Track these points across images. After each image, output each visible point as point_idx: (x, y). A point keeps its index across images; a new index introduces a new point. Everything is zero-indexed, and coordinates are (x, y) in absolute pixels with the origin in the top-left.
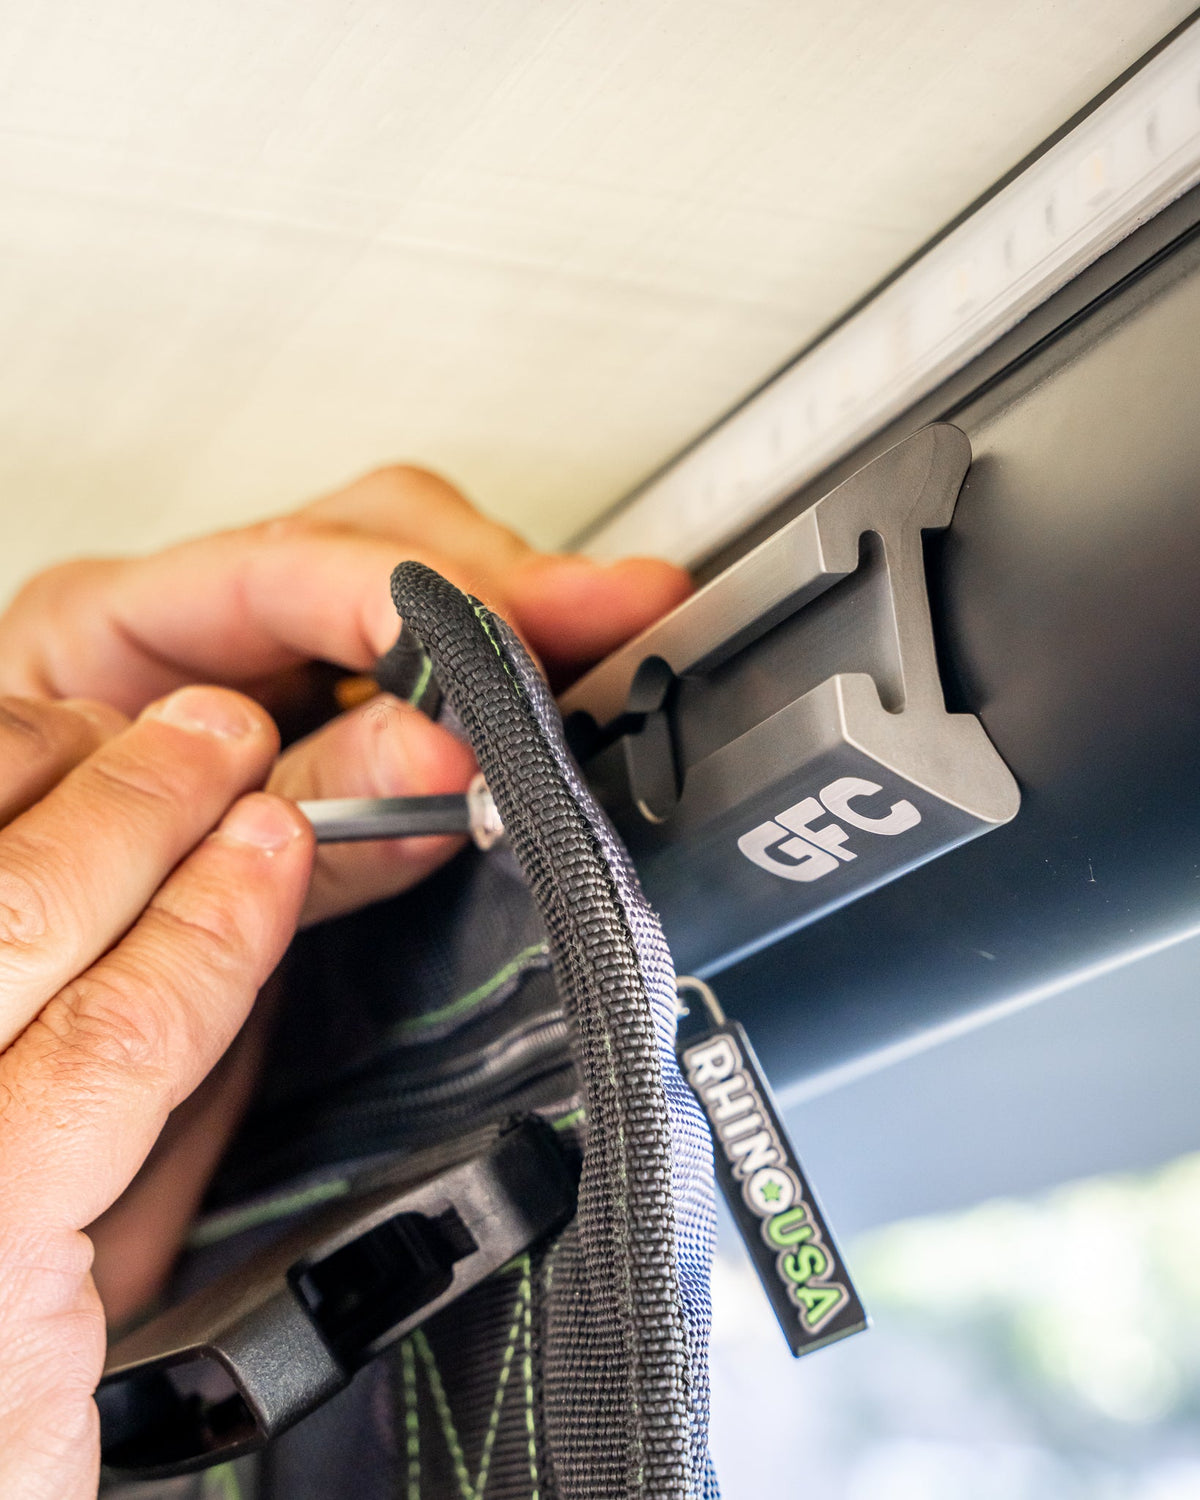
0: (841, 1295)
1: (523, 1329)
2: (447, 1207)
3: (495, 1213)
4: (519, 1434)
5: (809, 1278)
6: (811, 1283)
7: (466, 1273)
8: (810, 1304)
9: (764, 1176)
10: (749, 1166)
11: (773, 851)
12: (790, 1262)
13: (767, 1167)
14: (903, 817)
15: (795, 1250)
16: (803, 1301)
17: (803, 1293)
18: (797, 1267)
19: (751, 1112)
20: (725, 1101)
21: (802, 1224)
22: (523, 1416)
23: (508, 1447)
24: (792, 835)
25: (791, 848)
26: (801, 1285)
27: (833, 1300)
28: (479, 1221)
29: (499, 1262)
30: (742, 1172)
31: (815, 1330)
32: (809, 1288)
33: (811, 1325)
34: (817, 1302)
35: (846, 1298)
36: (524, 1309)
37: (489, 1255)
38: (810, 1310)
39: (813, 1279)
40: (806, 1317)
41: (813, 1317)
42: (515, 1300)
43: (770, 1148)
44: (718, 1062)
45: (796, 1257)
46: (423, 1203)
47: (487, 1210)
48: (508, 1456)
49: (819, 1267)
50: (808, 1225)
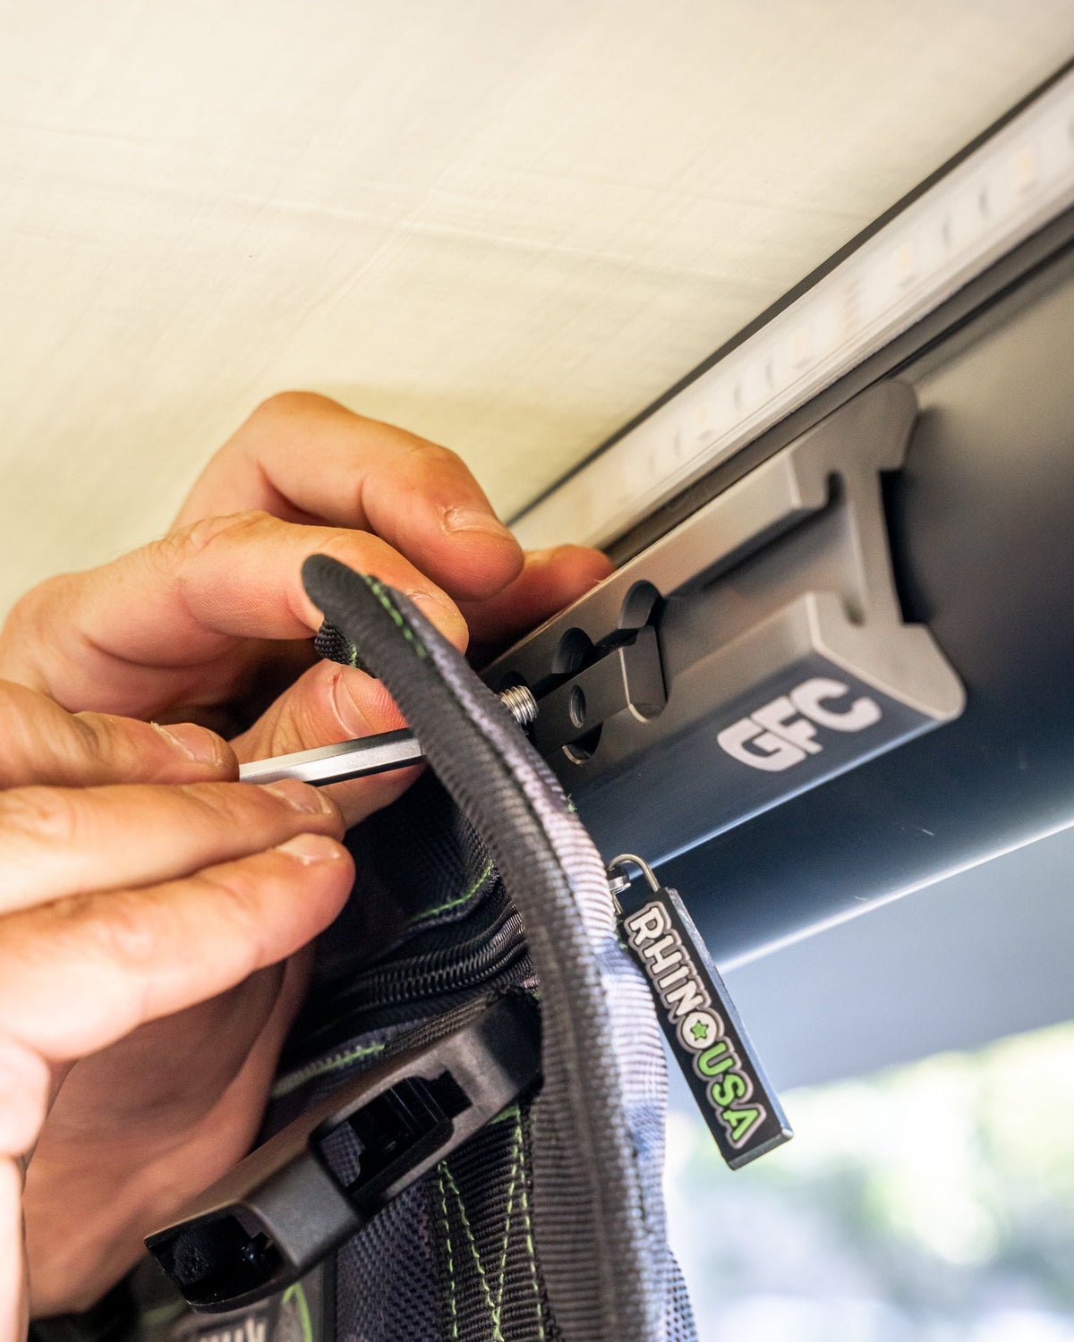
0: (759, 1114)
1: (519, 1167)
2: (442, 1071)
3: (482, 1073)
4: (523, 1255)
5: (732, 1101)
6: (734, 1106)
7: (463, 1126)
8: (734, 1123)
9: (694, 1018)
10: (680, 1012)
11: (749, 745)
12: (717, 1089)
13: (695, 1010)
14: (864, 714)
15: (720, 1078)
16: (728, 1121)
17: (728, 1115)
18: (723, 1094)
19: (681, 964)
20: (659, 957)
21: (725, 1056)
22: (525, 1241)
23: (517, 1266)
24: (765, 731)
25: (764, 743)
26: (727, 1108)
27: (753, 1118)
28: (471, 1080)
29: (490, 1115)
30: (676, 1017)
31: (740, 1145)
32: (733, 1111)
33: (736, 1141)
34: (740, 1121)
35: (764, 1115)
36: (519, 1151)
37: (480, 1108)
38: (734, 1129)
39: (737, 1100)
40: (731, 1135)
41: (736, 1135)
42: (510, 1144)
43: (696, 995)
44: (652, 925)
45: (721, 1085)
46: (423, 1069)
47: (476, 1071)
48: (516, 1276)
49: (740, 1092)
50: (731, 1057)
